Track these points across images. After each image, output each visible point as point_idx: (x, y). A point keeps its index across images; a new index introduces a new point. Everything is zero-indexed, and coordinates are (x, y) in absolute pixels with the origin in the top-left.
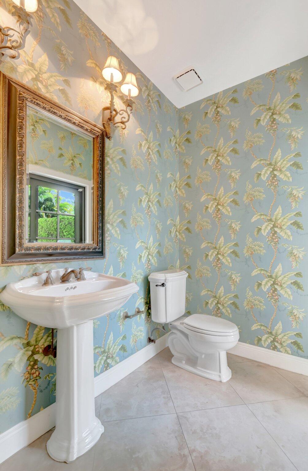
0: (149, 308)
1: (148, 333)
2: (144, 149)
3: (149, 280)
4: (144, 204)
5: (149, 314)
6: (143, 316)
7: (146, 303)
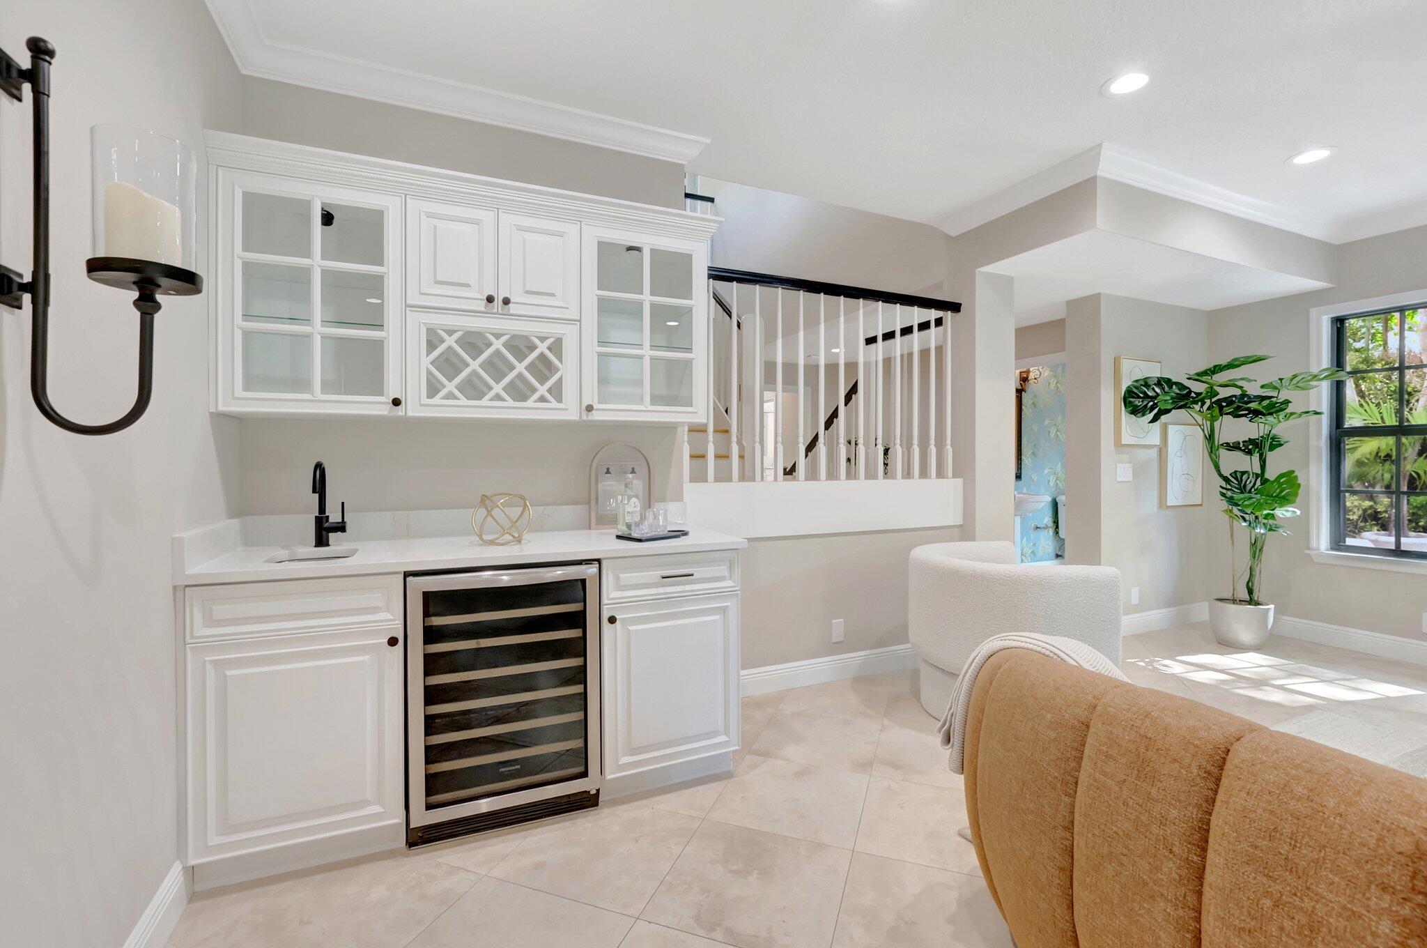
0: (1057, 527)
1: (1055, 549)
2: (1052, 386)
3: (1057, 501)
4: (1052, 435)
5: (1057, 533)
6: (1051, 532)
7: (1054, 522)
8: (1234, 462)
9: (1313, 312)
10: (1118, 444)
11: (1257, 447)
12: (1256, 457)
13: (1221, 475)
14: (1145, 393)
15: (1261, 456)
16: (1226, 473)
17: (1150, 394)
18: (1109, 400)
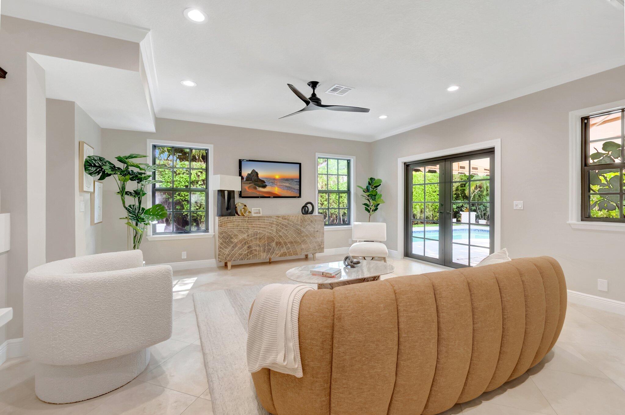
8: (131, 201)
9: (148, 140)
10: (82, 190)
11: (137, 194)
12: (137, 199)
13: (125, 207)
14: (94, 164)
15: (139, 198)
16: (127, 206)
17: (97, 165)
18: (78, 165)
